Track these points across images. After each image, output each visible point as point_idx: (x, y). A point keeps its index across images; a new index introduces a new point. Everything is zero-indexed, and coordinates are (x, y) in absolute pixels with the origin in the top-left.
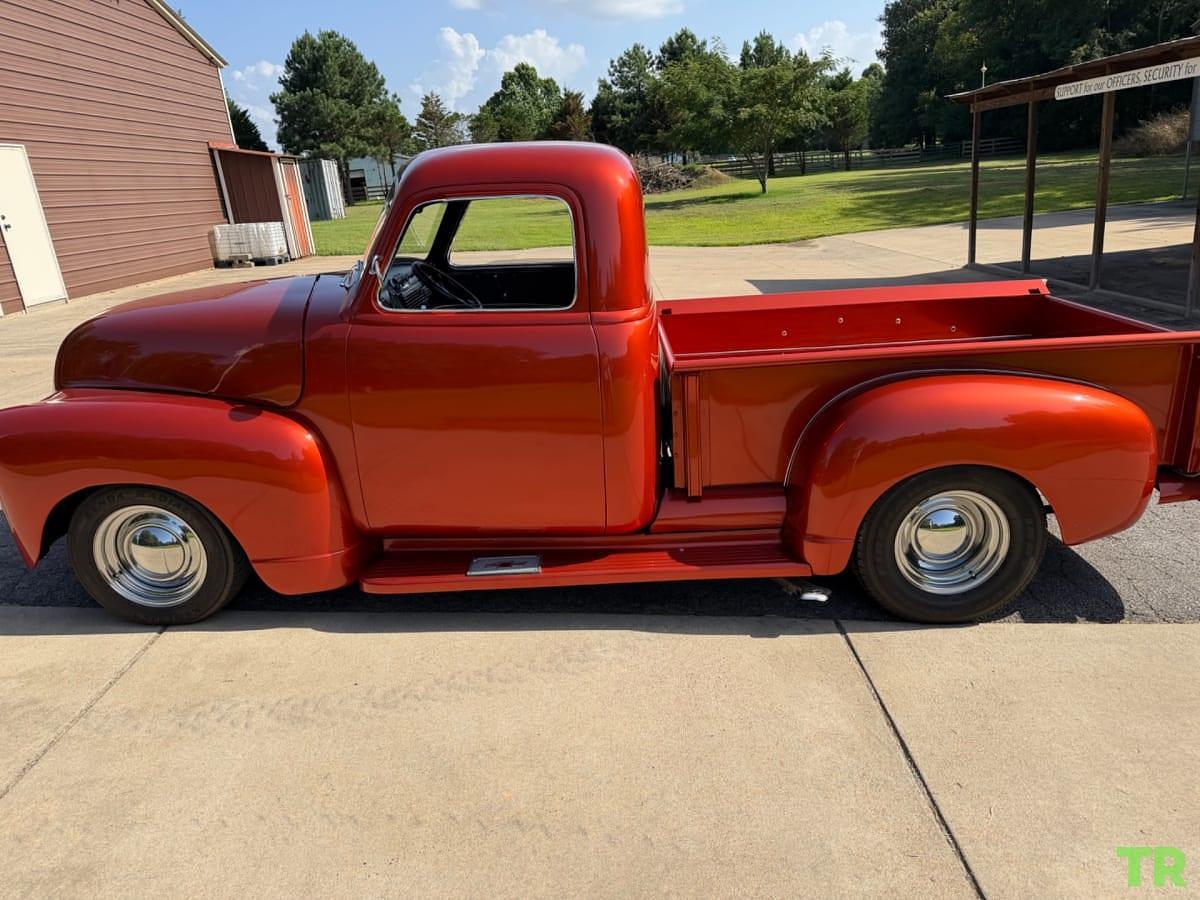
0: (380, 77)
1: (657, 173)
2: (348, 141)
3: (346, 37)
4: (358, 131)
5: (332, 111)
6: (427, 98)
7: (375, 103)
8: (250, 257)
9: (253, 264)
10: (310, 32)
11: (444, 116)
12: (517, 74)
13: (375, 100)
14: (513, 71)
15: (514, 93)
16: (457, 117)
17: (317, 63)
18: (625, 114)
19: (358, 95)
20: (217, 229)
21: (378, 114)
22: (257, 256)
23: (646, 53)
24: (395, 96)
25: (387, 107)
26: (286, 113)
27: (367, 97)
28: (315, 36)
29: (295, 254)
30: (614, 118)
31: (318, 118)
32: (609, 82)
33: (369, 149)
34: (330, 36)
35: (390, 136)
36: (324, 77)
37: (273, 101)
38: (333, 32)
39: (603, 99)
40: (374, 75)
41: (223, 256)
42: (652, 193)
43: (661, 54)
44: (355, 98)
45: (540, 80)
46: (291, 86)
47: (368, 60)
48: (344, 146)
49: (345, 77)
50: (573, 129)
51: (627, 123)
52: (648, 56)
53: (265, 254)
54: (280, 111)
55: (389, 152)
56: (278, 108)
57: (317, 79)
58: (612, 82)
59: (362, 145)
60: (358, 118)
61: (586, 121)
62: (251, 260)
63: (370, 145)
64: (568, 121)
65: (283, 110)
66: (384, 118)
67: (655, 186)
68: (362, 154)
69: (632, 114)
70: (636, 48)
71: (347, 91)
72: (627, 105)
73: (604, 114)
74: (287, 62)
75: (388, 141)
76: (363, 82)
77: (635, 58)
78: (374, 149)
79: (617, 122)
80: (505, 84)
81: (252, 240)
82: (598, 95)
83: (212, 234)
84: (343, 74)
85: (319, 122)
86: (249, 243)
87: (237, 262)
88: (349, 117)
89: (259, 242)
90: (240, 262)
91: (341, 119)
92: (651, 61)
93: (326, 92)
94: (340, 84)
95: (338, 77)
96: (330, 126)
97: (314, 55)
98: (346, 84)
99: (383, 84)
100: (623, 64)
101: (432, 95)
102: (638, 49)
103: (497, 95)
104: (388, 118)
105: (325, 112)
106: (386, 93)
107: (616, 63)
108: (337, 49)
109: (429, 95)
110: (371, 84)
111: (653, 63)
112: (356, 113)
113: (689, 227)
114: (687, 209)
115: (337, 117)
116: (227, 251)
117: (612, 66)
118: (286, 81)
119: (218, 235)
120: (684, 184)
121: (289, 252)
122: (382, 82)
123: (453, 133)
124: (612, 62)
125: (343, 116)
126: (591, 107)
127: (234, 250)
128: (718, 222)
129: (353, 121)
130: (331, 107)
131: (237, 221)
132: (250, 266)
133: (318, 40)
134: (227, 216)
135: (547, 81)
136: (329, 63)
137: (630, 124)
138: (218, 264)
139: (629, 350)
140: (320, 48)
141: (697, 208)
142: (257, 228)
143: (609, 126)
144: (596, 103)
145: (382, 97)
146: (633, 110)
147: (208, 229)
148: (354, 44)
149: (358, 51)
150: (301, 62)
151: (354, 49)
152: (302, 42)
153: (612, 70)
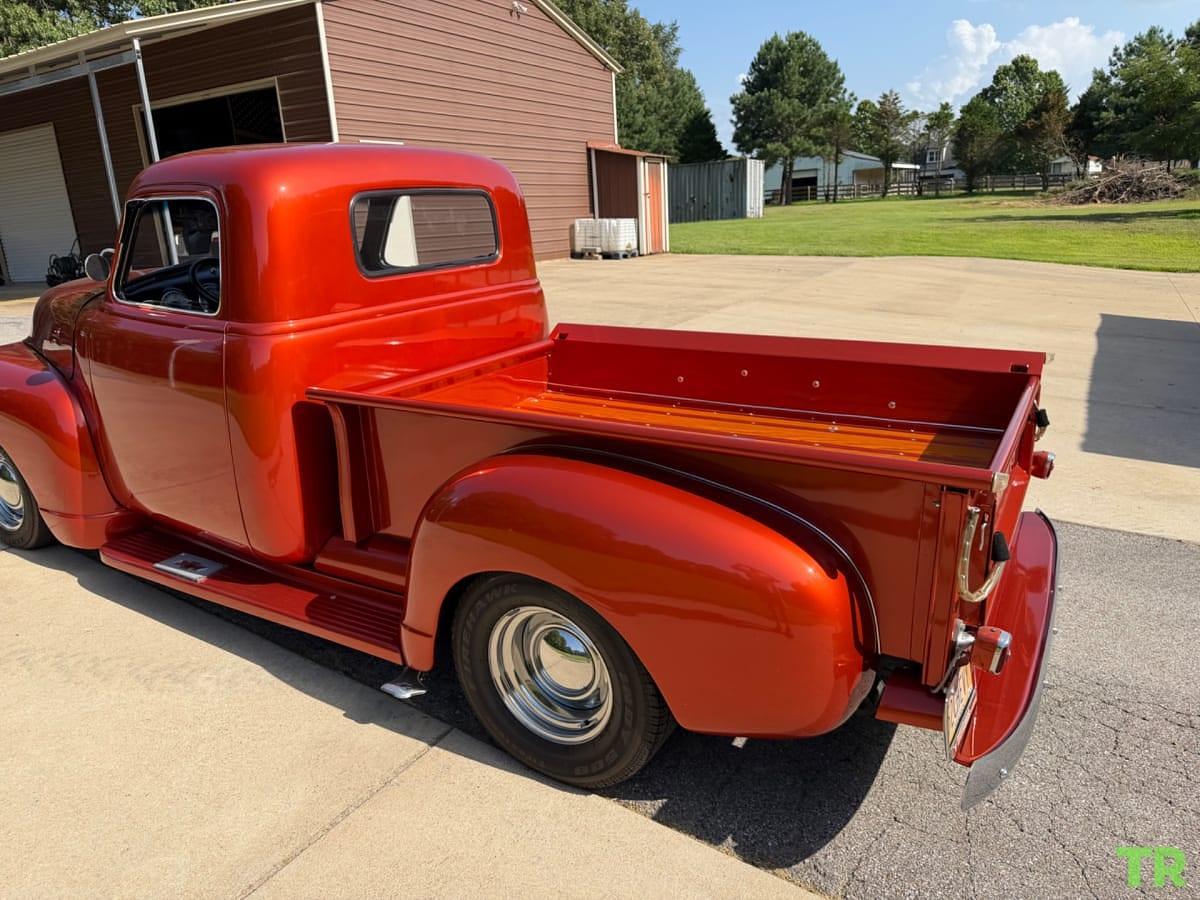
0: (841, 75)
1: (1139, 179)
2: (797, 141)
3: (813, 37)
4: (808, 130)
5: (784, 110)
6: (885, 96)
7: (832, 102)
8: (599, 250)
9: (600, 257)
10: (779, 34)
11: (898, 114)
12: (1013, 67)
13: (832, 99)
14: (1009, 64)
15: (1005, 89)
16: (915, 115)
17: (779, 65)
18: (1118, 109)
19: (814, 94)
20: (577, 223)
21: (831, 113)
22: (605, 250)
23: (1165, 37)
24: (852, 95)
25: (841, 106)
26: (742, 113)
27: (823, 96)
28: (783, 38)
29: (644, 250)
30: (1104, 114)
31: (770, 118)
32: (1107, 73)
33: (814, 148)
34: (797, 37)
35: (839, 136)
36: (784, 77)
37: (733, 101)
38: (801, 33)
39: (1095, 93)
40: (834, 74)
41: (578, 249)
42: (1129, 201)
43: (1185, 38)
44: (809, 98)
45: (1041, 74)
46: (751, 87)
47: (831, 59)
48: (790, 146)
49: (804, 77)
50: (1047, 127)
51: (1121, 121)
52: (1167, 41)
53: (613, 249)
54: (737, 112)
55: (834, 152)
56: (736, 108)
57: (776, 80)
58: (1112, 73)
59: (808, 144)
60: (808, 119)
61: (1066, 118)
62: (600, 254)
63: (815, 145)
64: (1043, 119)
65: (740, 110)
66: (835, 118)
67: (1134, 194)
68: (807, 153)
69: (1128, 110)
70: (1152, 32)
71: (803, 90)
72: (1124, 99)
73: (1093, 110)
74: (753, 64)
75: (837, 140)
76: (821, 81)
77: (1148, 44)
78: (819, 149)
79: (1108, 119)
80: (996, 79)
81: (604, 235)
82: (1091, 88)
83: (572, 227)
84: (803, 74)
85: (771, 121)
86: (601, 237)
87: (587, 254)
88: (799, 116)
89: (609, 237)
90: (590, 254)
91: (792, 119)
92: (1170, 46)
93: (782, 92)
94: (797, 84)
95: (797, 77)
96: (780, 126)
97: (778, 55)
98: (804, 83)
99: (842, 83)
100: (1130, 51)
101: (891, 92)
102: (1155, 33)
103: (985, 91)
104: (839, 117)
105: (777, 112)
106: (845, 91)
107: (1121, 51)
108: (802, 49)
109: (888, 93)
110: (829, 83)
111: (1173, 49)
112: (807, 112)
113: (1127, 245)
114: (1138, 223)
115: (788, 116)
116: (583, 243)
117: (1115, 55)
118: (749, 82)
119: (578, 228)
120: (1176, 193)
121: (638, 248)
122: (841, 81)
123: (907, 132)
124: (1116, 49)
125: (794, 116)
126: (1079, 102)
127: (588, 243)
128: (1171, 241)
129: (804, 121)
130: (784, 106)
131: (601, 217)
132: (596, 258)
133: (784, 40)
134: (593, 211)
135: (1050, 74)
136: (791, 63)
137: (1126, 120)
138: (575, 255)
139: (271, 361)
140: (785, 48)
141: (1154, 222)
142: (610, 224)
143: (1096, 123)
144: (1084, 99)
145: (840, 96)
146: (1132, 105)
147: (570, 222)
148: (820, 44)
149: (823, 49)
150: (765, 64)
151: (818, 48)
152: (770, 44)
153: (1114, 59)
